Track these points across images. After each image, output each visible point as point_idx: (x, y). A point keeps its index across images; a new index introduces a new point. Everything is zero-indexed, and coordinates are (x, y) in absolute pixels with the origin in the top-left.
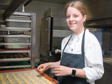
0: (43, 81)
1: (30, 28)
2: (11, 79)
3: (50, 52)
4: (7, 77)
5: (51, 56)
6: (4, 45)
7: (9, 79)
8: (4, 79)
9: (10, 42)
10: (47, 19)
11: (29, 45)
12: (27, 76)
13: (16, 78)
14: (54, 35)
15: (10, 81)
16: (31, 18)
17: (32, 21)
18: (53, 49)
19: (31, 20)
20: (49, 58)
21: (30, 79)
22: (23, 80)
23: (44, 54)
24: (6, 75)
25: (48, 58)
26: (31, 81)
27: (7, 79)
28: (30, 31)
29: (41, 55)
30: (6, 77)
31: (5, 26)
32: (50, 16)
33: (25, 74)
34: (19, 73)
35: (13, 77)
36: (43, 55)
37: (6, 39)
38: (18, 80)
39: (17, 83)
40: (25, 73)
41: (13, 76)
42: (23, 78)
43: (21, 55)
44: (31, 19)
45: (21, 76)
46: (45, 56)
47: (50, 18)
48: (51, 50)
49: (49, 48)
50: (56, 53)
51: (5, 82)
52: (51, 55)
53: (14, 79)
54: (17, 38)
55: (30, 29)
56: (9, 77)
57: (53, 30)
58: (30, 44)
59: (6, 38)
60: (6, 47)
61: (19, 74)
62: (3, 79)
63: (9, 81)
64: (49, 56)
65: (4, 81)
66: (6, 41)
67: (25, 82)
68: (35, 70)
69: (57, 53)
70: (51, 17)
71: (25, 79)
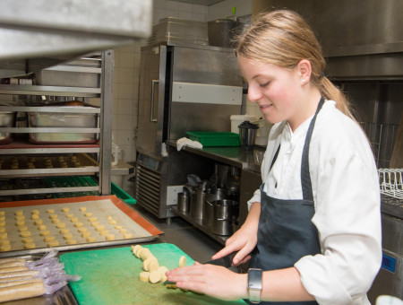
0: (125, 230)
1: (98, 87)
2: (44, 223)
3: (164, 145)
4: (36, 217)
5: (165, 157)
6: (28, 134)
7: (40, 222)
8: (26, 224)
9: (45, 124)
10: (157, 50)
11: (95, 134)
12: (88, 214)
13: (57, 220)
14: (175, 98)
15: (43, 227)
16: (100, 62)
17: (104, 71)
18: (171, 136)
19: (100, 67)
20: (161, 163)
21: (94, 224)
22: (75, 226)
23: (148, 150)
24: (32, 213)
25: (158, 163)
26: (96, 230)
27: (35, 224)
28: (98, 96)
29: (138, 153)
30: (31, 219)
31: (30, 82)
32: (165, 43)
33: (84, 209)
34: (67, 208)
35: (50, 218)
36: (145, 153)
37: (33, 118)
38: (62, 225)
39: (60, 232)
40: (84, 207)
41: (52, 216)
42: (75, 220)
43: (75, 158)
44: (100, 65)
45: (71, 216)
46: (149, 157)
47: (164, 48)
48: (165, 138)
49: (160, 134)
50: (179, 149)
51: (28, 230)
52: (165, 154)
53: (53, 222)
54: (63, 114)
55: (98, 91)
56: (40, 217)
57: (174, 83)
58: (97, 130)
59: (33, 114)
60: (33, 137)
61: (67, 210)
62: (23, 223)
63: (39, 229)
64: (161, 156)
65: (26, 228)
66: (34, 123)
67: (79, 231)
68: (109, 201)
69: (182, 150)
70: (168, 44)
71: (80, 224)
